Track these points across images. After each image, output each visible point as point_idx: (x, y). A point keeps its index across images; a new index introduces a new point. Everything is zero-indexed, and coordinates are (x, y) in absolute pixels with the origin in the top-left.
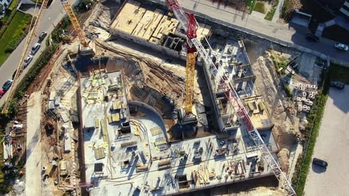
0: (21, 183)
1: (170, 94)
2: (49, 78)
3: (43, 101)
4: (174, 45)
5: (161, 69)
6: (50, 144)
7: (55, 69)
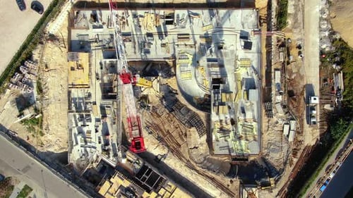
0: (324, 46)
1: (165, 114)
2: (295, 160)
3: (302, 132)
4: (147, 174)
5: (168, 146)
6: (295, 81)
7: (289, 171)
